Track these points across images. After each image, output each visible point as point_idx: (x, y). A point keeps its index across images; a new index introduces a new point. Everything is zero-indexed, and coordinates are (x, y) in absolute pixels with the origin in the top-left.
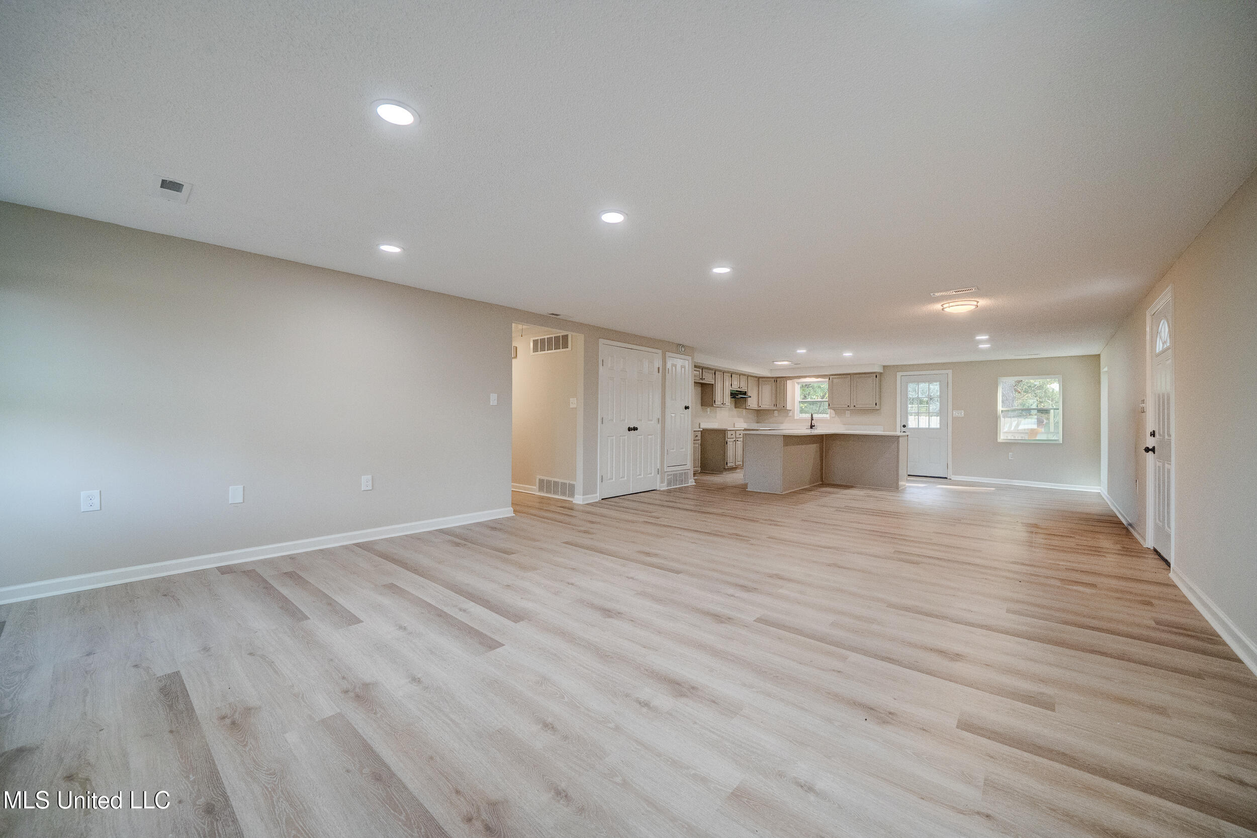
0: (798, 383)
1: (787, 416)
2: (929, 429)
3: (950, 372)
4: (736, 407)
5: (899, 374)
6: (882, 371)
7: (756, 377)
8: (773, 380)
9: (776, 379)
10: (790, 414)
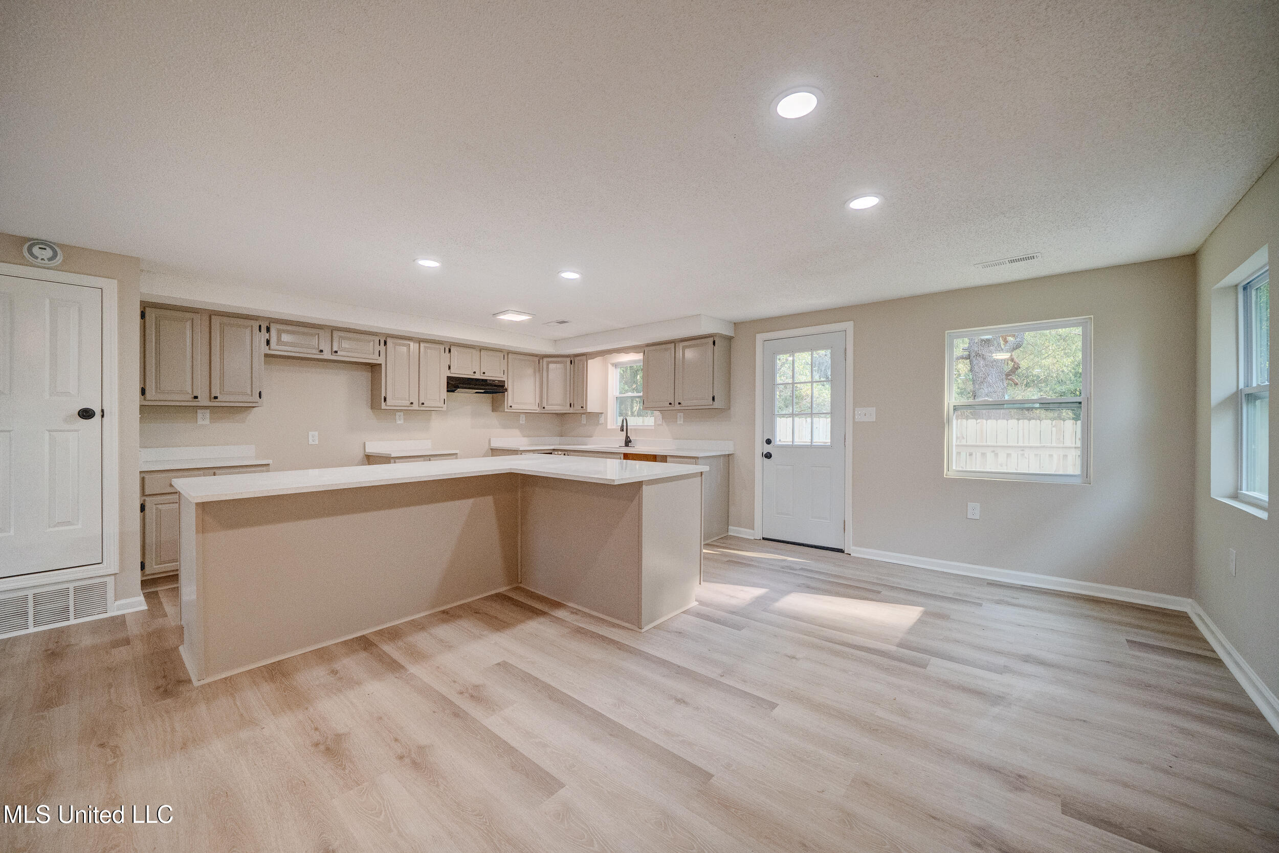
0: (616, 365)
1: (598, 424)
2: (811, 447)
3: (849, 326)
4: (494, 410)
5: (760, 337)
6: (732, 335)
7: (536, 356)
8: (568, 360)
9: (574, 359)
10: (602, 420)
